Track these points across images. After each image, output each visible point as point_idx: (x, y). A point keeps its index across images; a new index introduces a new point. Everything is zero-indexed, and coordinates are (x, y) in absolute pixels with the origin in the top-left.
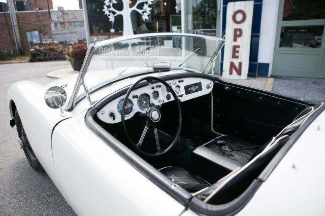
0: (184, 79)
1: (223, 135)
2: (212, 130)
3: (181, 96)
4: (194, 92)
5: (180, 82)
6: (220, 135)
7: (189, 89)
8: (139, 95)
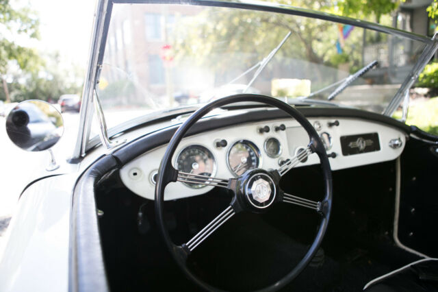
0: (341, 121)
1: (428, 259)
2: (397, 241)
3: (334, 155)
4: (361, 152)
5: (331, 125)
6: (424, 258)
7: (351, 144)
8: (230, 142)
